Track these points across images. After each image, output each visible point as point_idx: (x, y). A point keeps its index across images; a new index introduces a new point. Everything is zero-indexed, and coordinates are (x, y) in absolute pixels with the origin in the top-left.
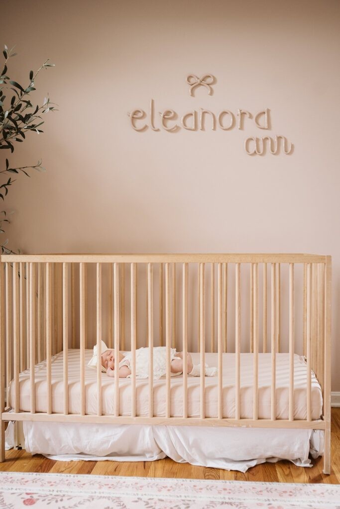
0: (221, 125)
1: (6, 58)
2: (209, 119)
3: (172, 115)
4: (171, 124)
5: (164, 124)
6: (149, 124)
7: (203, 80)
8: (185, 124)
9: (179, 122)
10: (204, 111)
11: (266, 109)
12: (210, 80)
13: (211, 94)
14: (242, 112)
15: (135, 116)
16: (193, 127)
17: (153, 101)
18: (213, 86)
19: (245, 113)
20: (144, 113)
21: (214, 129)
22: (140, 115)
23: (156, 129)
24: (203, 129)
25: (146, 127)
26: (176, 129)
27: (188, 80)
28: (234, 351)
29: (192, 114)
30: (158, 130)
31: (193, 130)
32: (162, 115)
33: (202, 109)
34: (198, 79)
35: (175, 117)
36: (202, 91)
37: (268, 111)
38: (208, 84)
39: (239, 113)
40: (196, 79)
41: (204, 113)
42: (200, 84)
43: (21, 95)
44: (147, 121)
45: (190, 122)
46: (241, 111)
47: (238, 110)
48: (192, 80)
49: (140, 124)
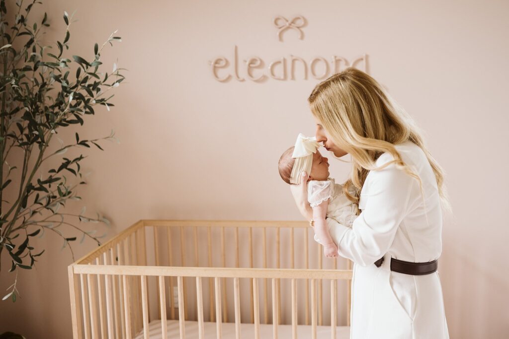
0: (314, 74)
1: (67, 24)
2: (299, 66)
3: (258, 63)
4: (257, 73)
5: (250, 74)
6: (233, 74)
7: (293, 22)
8: (273, 74)
9: (266, 71)
10: (294, 58)
11: (364, 55)
12: (300, 23)
13: (302, 37)
14: (337, 58)
15: (217, 65)
16: (282, 77)
17: (236, 48)
18: (303, 29)
19: (339, 60)
20: (227, 62)
21: (306, 78)
22: (223, 63)
23: (241, 79)
24: (293, 78)
25: (229, 77)
26: (264, 79)
27: (276, 23)
28: (329, 324)
29: (279, 62)
30: (243, 80)
31: (282, 80)
32: (247, 63)
33: (292, 56)
34: (287, 21)
35: (262, 65)
36: (291, 35)
37: (367, 57)
38: (298, 28)
39: (334, 60)
40: (285, 21)
41: (294, 61)
42: (288, 28)
43: (87, 68)
44: (230, 70)
45: (279, 70)
46: (335, 57)
47: (333, 57)
48: (280, 23)
49: (223, 73)
